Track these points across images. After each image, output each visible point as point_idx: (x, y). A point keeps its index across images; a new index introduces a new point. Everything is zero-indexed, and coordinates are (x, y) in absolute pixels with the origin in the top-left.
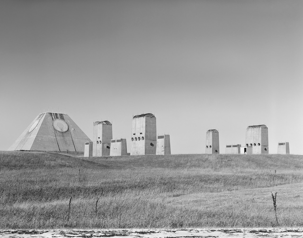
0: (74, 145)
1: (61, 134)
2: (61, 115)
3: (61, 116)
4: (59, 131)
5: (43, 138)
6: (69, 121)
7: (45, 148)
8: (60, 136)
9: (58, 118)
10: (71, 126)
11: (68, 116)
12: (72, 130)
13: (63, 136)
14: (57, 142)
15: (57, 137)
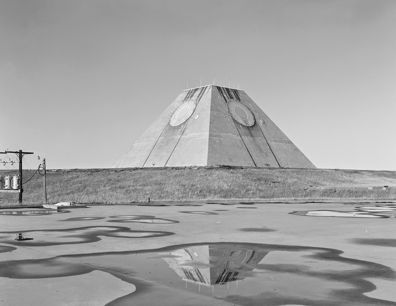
0: (273, 153)
1: (247, 131)
2: (235, 91)
3: (236, 94)
4: (242, 125)
5: (221, 139)
6: (250, 105)
7: (231, 160)
8: (247, 135)
9: (233, 98)
10: (257, 115)
11: (246, 94)
12: (260, 122)
13: (252, 136)
14: (245, 146)
15: (243, 137)
